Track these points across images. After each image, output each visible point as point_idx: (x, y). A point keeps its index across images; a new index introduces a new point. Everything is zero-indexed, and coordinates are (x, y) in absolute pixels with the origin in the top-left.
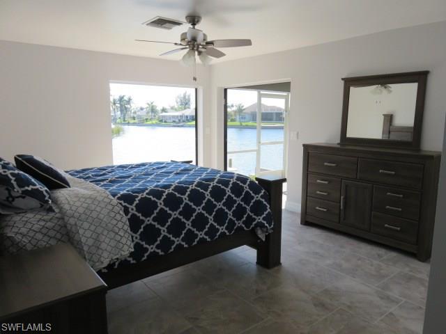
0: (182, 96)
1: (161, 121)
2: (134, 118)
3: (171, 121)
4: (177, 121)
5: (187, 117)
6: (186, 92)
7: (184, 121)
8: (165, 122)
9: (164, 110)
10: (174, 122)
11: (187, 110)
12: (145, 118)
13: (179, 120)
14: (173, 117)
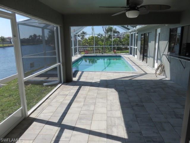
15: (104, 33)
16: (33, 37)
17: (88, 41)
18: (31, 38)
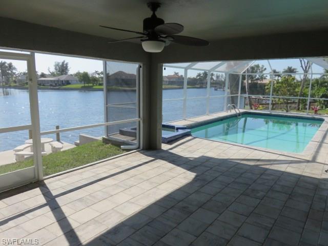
0: (61, 64)
1: (40, 85)
2: (15, 82)
3: (49, 85)
4: (54, 84)
5: (62, 81)
6: (64, 62)
7: (59, 85)
8: (44, 85)
9: (43, 75)
10: (51, 85)
11: (64, 76)
12: (26, 82)
13: (56, 84)
14: (51, 81)
15: (303, 72)
16: (202, 75)
17: (275, 85)
18: (198, 77)
